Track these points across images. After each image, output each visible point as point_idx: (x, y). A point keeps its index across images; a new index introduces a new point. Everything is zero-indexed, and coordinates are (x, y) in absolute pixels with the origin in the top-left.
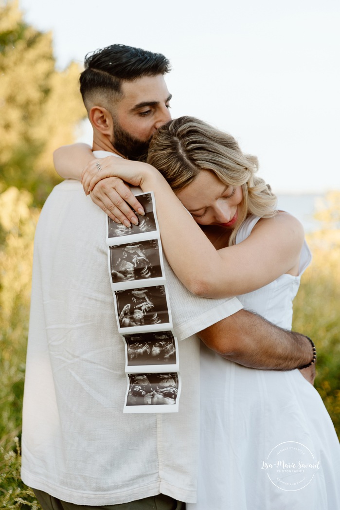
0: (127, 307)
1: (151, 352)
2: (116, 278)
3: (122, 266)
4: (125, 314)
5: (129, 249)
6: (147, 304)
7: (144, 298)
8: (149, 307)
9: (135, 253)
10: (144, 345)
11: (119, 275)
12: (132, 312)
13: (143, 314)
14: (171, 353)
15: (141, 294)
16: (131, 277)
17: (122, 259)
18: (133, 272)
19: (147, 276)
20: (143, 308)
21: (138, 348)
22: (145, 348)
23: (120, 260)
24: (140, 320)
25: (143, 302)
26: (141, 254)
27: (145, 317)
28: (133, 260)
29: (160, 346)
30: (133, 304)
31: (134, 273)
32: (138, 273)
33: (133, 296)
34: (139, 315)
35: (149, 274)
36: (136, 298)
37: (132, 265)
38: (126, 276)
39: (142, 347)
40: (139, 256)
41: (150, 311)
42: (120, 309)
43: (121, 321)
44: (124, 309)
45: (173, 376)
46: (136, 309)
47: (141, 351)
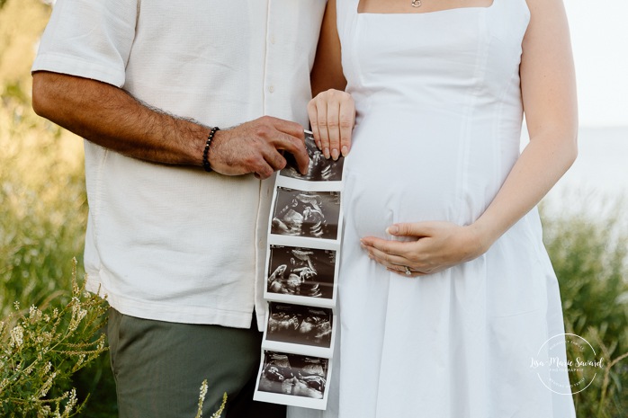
0: (282, 268)
1: (299, 327)
2: (276, 229)
3: (289, 216)
4: (278, 276)
5: (303, 198)
6: (308, 270)
7: (306, 262)
8: (309, 275)
9: (309, 205)
10: (291, 317)
11: (282, 225)
12: (287, 275)
13: (300, 282)
14: (326, 333)
15: (303, 256)
16: (296, 231)
17: (291, 208)
18: (300, 226)
19: (317, 235)
20: (301, 274)
21: (283, 319)
22: (292, 321)
23: (287, 207)
24: (295, 288)
25: (303, 266)
26: (316, 207)
27: (302, 286)
28: (305, 212)
29: (313, 322)
30: (290, 266)
31: (302, 227)
32: (306, 229)
33: (293, 255)
34: (295, 281)
35: (321, 233)
36: (296, 259)
37: (302, 217)
38: (290, 229)
39: (288, 319)
40: (313, 208)
41: (310, 279)
42: (272, 268)
43: (269, 284)
44: (277, 270)
45: (323, 362)
46: (293, 273)
47: (286, 323)
